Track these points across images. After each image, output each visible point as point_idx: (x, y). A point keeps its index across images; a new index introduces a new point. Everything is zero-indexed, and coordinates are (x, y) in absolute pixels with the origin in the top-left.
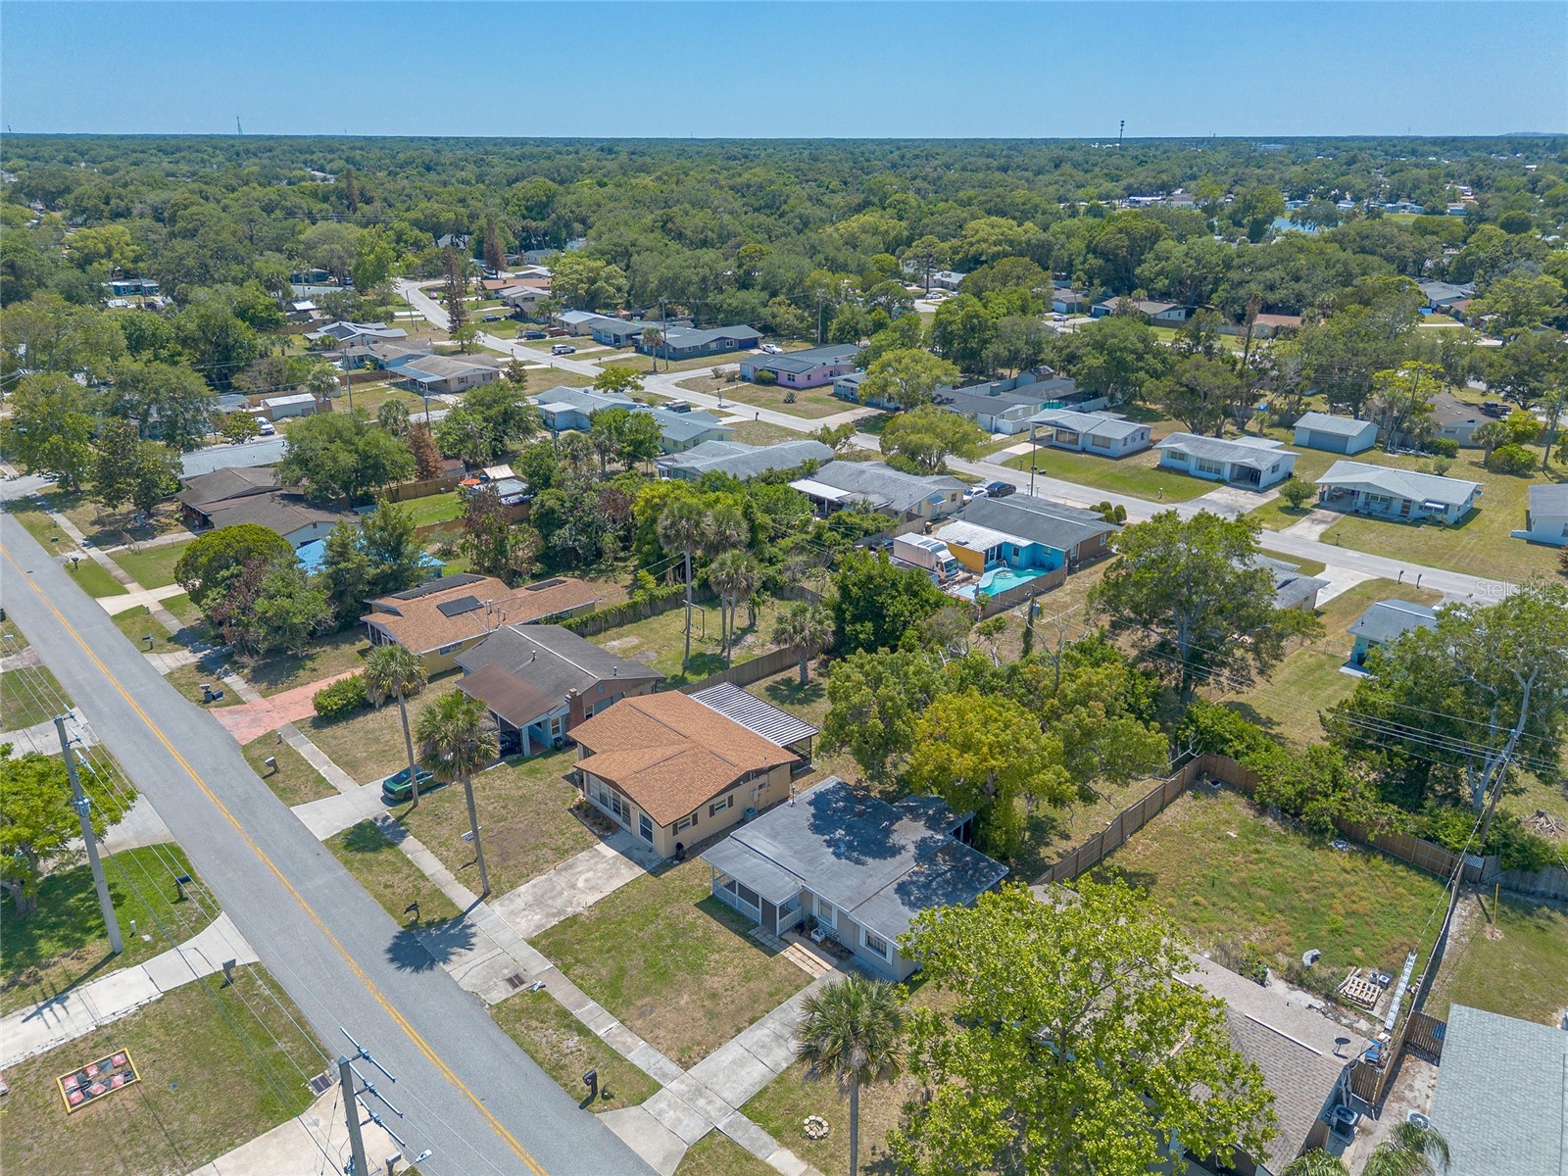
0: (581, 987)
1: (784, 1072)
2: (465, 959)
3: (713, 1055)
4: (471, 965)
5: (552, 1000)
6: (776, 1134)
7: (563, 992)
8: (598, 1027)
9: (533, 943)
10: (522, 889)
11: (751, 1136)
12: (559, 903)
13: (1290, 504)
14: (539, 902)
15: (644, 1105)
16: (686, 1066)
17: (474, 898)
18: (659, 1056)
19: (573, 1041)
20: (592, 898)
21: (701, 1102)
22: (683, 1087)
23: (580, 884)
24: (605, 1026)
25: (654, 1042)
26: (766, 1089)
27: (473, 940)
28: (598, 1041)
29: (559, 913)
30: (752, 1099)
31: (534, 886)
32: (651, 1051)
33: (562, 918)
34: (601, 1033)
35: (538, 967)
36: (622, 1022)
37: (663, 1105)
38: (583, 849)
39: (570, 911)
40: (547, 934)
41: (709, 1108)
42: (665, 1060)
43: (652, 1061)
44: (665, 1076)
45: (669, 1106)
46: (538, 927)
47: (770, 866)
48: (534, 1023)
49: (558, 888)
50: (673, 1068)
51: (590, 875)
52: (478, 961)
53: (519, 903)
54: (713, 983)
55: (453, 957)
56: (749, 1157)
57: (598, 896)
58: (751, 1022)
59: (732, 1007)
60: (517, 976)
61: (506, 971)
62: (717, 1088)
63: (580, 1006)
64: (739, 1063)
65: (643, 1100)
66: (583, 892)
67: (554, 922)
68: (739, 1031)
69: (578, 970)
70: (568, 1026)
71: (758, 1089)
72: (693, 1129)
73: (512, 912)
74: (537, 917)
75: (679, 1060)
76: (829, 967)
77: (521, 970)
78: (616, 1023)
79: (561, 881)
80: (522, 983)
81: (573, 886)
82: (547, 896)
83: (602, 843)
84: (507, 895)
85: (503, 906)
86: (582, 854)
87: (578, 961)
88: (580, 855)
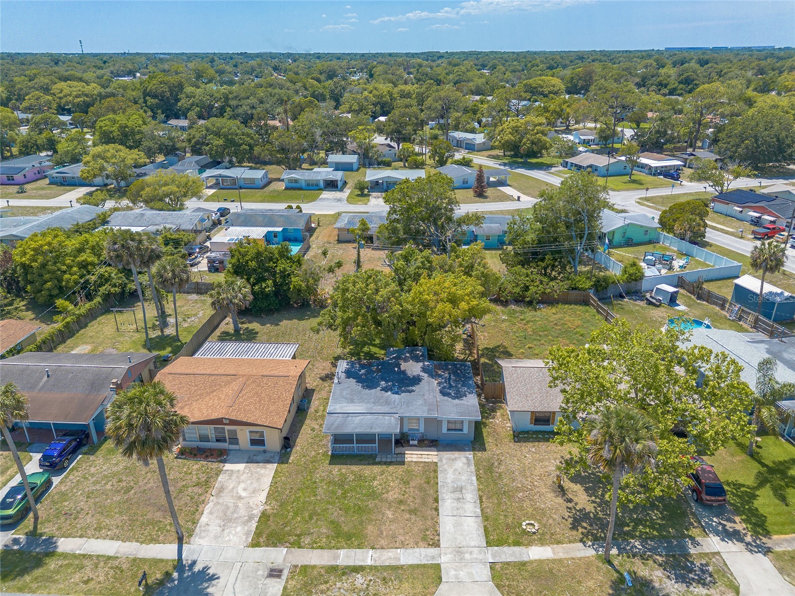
0: (321, 548)
1: (482, 514)
2: (220, 586)
3: (441, 530)
4: (230, 586)
5: (314, 567)
6: (517, 544)
7: (317, 558)
8: (364, 561)
9: (255, 544)
10: (204, 519)
11: (509, 554)
12: (242, 512)
13: (359, 193)
14: (227, 520)
15: (444, 580)
16: (437, 545)
17: (175, 547)
18: (417, 550)
19: (360, 580)
20: (263, 496)
21: (467, 556)
22: (449, 556)
23: (244, 494)
24: (367, 557)
25: (403, 545)
26: (485, 527)
28: (371, 568)
29: (251, 518)
30: (487, 537)
31: (211, 513)
32: (410, 551)
33: (257, 519)
34: (369, 562)
35: (278, 555)
36: (373, 548)
37: (452, 573)
38: (218, 475)
39: (257, 512)
40: (258, 533)
41: (475, 556)
42: (422, 550)
43: (417, 555)
44: (433, 558)
45: (456, 570)
46: (247, 534)
47: (369, 417)
48: (323, 587)
49: (230, 505)
50: (432, 551)
51: (242, 485)
52: (232, 580)
53: (214, 529)
54: (392, 496)
55: (211, 591)
56: (524, 564)
57: (264, 494)
58: (436, 500)
59: (417, 501)
60: (272, 570)
61: (260, 572)
62: (464, 544)
63: (336, 557)
64: (458, 525)
65: (440, 578)
66: (251, 497)
67: (254, 525)
68: (437, 509)
69: (307, 540)
70: (344, 574)
71: (482, 530)
72: (482, 572)
73: (216, 537)
74: (239, 529)
75: (429, 545)
76: (436, 453)
77: (271, 566)
78: (371, 552)
79: (227, 499)
80: (281, 571)
81: (240, 498)
82: (229, 513)
83: (226, 464)
84: (197, 530)
85: (204, 538)
86: (221, 478)
87: (299, 536)
88: (219, 479)
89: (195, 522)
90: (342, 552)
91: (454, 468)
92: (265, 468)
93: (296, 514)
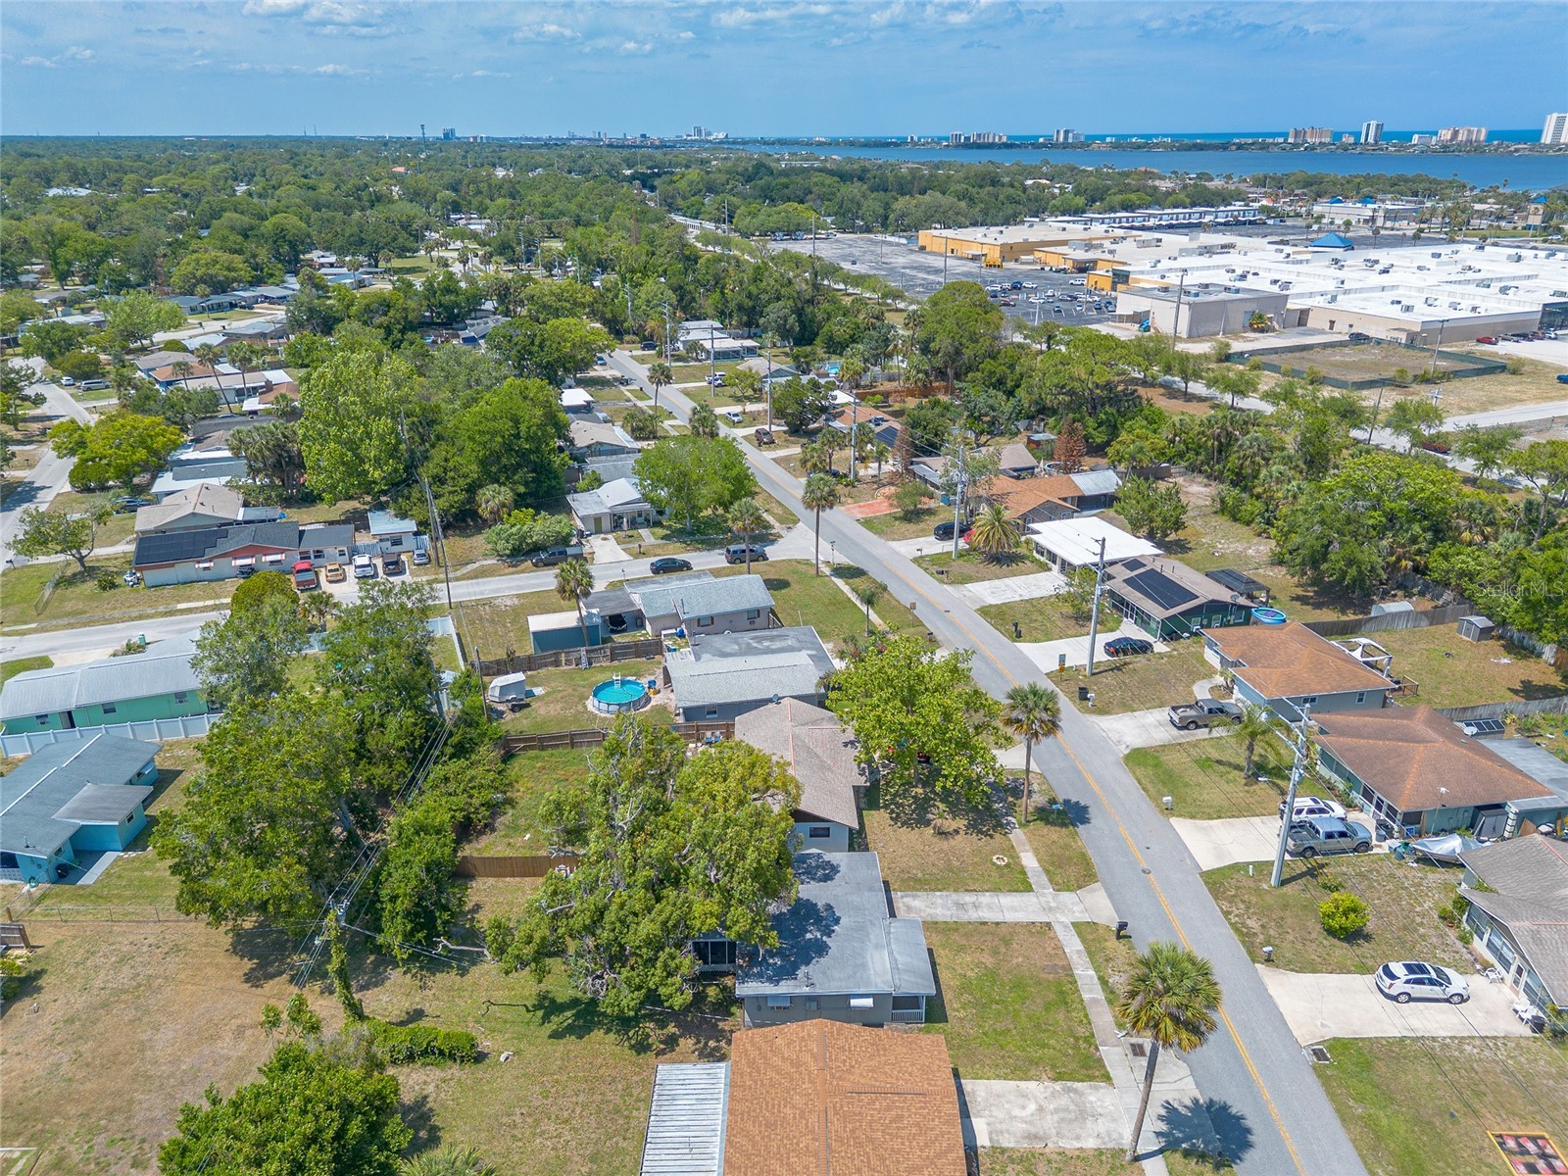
0: (1086, 1016)
1: (991, 892)
2: (1177, 1095)
3: (1026, 921)
7: (1103, 1017)
8: (1091, 977)
9: (1107, 1078)
10: (1091, 1143)
11: (1038, 879)
12: (1064, 1101)
14: (1083, 1114)
15: (1090, 920)
16: (1048, 925)
17: (1146, 1164)
18: (1061, 938)
19: (1115, 979)
20: (1031, 1086)
21: (1053, 905)
22: (1059, 916)
23: (1032, 1107)
24: (1086, 974)
25: (1059, 947)
26: (1009, 891)
27: (1163, 1112)
28: (1097, 969)
29: (1070, 1090)
30: (1022, 892)
31: (1078, 1138)
32: (1065, 943)
33: (1069, 1083)
34: (1092, 972)
35: (1114, 1054)
36: (1072, 971)
37: (1078, 915)
38: (1003, 1151)
39: (1056, 1086)
40: (1091, 1078)
41: (1051, 900)
42: (1059, 934)
43: (1068, 938)
44: (1066, 926)
45: (1074, 913)
46: (1096, 1088)
49: (1056, 1117)
50: (1057, 927)
51: (1017, 1112)
53: (1102, 1126)
54: (988, 960)
55: (1189, 1103)
56: (1047, 871)
57: (1023, 1084)
58: (984, 923)
60: (1135, 1054)
63: (1095, 1001)
64: (1013, 909)
65: (1088, 923)
66: (1035, 1097)
67: (1078, 1085)
68: (997, 924)
69: (1081, 1031)
70: (1112, 992)
71: (1014, 894)
72: (1067, 897)
73: (1114, 1120)
74: (1092, 1098)
77: (1130, 1056)
78: (1077, 972)
79: (1049, 1124)
80: (1133, 1046)
81: (1041, 1109)
82: (1072, 1116)
83: (979, 1144)
84: (1110, 1145)
85: (1120, 1135)
86: (1007, 1142)
87: (1077, 1039)
88: (1012, 1145)
89: (1100, 1152)
90: (1086, 996)
91: (923, 907)
92: (974, 1092)
93: (1047, 1046)
